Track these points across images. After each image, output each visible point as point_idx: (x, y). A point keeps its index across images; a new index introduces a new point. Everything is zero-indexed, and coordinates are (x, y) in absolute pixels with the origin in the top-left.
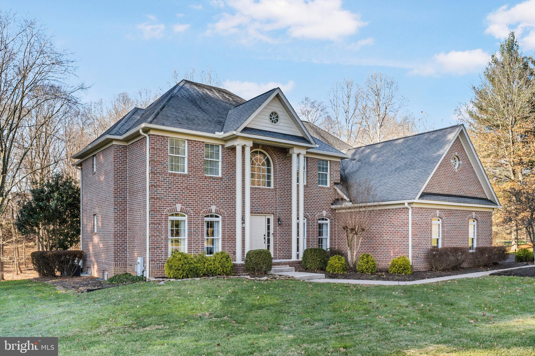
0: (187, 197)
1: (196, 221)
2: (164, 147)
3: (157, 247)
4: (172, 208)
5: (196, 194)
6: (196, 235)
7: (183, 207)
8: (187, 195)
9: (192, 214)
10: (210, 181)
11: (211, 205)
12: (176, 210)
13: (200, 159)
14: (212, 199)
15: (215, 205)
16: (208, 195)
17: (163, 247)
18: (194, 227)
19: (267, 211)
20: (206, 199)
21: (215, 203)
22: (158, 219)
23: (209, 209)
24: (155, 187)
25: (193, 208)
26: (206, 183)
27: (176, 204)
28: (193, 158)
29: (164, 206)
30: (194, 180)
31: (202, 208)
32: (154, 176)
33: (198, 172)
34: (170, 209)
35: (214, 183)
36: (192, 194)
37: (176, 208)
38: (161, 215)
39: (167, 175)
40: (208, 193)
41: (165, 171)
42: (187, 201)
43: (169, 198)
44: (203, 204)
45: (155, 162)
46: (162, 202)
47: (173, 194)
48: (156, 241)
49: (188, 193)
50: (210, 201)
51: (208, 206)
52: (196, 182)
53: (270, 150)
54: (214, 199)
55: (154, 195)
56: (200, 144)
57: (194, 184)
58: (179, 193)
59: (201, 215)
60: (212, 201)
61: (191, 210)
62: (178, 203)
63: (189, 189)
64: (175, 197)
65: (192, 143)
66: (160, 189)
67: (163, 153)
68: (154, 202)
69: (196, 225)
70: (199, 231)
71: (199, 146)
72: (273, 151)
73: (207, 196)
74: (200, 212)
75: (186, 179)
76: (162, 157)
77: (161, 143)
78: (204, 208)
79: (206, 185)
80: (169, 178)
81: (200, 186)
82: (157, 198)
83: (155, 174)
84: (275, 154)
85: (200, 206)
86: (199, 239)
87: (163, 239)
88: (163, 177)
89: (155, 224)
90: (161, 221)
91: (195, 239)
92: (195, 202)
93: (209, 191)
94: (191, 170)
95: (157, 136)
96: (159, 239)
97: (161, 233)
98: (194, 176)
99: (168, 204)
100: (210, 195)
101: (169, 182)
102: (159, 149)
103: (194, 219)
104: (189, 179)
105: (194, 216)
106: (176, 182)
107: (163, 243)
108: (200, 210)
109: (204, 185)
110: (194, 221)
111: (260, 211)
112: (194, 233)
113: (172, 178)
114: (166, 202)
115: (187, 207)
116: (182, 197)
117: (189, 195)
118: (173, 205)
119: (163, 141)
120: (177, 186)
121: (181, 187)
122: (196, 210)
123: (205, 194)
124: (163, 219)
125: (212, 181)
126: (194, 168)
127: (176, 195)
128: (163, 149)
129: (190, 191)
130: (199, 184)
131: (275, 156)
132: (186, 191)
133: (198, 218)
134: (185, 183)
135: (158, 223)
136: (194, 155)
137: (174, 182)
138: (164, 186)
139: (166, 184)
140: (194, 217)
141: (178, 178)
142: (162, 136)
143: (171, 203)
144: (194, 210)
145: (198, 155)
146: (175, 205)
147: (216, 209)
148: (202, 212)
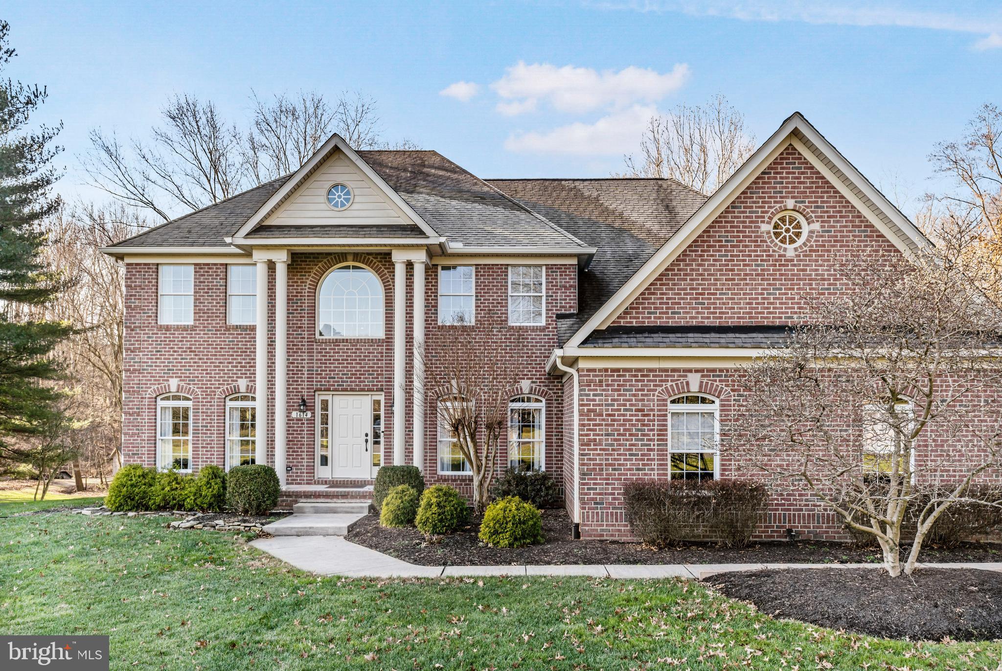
0: (189, 366)
1: (207, 409)
2: (149, 282)
3: (133, 454)
4: (161, 387)
5: (207, 359)
6: (206, 434)
7: (182, 383)
8: (190, 363)
9: (200, 396)
10: (237, 334)
11: (237, 377)
12: (169, 389)
13: (217, 296)
14: (241, 367)
15: (246, 377)
16: (232, 359)
17: (144, 454)
18: (203, 419)
19: (366, 385)
20: (228, 367)
21: (246, 374)
22: (135, 405)
23: (235, 386)
24: (132, 352)
25: (202, 384)
26: (228, 338)
27: (170, 379)
28: (203, 296)
29: (146, 384)
30: (204, 334)
31: (219, 384)
32: (130, 334)
33: (213, 320)
34: (158, 388)
35: (245, 338)
36: (200, 359)
37: (169, 385)
38: (142, 398)
39: (153, 330)
40: (233, 355)
41: (149, 323)
42: (190, 373)
43: (156, 370)
44: (221, 377)
45: (133, 310)
46: (143, 377)
47: (165, 362)
48: (132, 443)
49: (191, 359)
50: (237, 370)
51: (232, 381)
52: (209, 338)
53: (375, 260)
54: (245, 367)
55: (129, 366)
56: (217, 268)
57: (204, 341)
58: (176, 359)
59: (217, 396)
60: (240, 370)
61: (198, 388)
62: (172, 377)
63: (195, 351)
64: (167, 366)
65: (201, 268)
66: (141, 354)
67: (147, 292)
68: (131, 377)
69: (206, 416)
70: (214, 426)
71: (215, 272)
72: (381, 262)
73: (229, 363)
74: (215, 392)
75: (189, 334)
76: (145, 299)
77: (144, 275)
78: (224, 384)
79: (229, 341)
80: (157, 334)
81: (216, 345)
82: (134, 370)
83: (132, 330)
84: (386, 268)
85: (215, 381)
86: (212, 440)
87: (144, 440)
88: (147, 334)
89: (130, 415)
90: (142, 409)
91: (204, 440)
92: (207, 374)
93: (235, 352)
94: (200, 317)
95: (137, 264)
96: (137, 440)
97: (142, 430)
98: (204, 327)
99: (155, 380)
100: (235, 359)
101: (157, 341)
102: (140, 286)
103: (204, 405)
104: (195, 334)
105: (204, 398)
106: (170, 341)
107: (144, 447)
108: (215, 388)
109: (225, 341)
110: (202, 409)
111: (349, 386)
112: (202, 430)
113: (163, 334)
114: (151, 377)
115: (189, 384)
116: (181, 366)
117: (195, 363)
118: (163, 380)
119: (146, 272)
120: (172, 348)
121: (180, 348)
122: (206, 388)
123: (226, 359)
124: (145, 405)
125: (242, 334)
126: (204, 313)
127: (169, 363)
128: (146, 286)
129: (196, 355)
130: (214, 341)
131: (386, 271)
132: (188, 355)
133: (211, 402)
134: (187, 341)
135: (135, 412)
136: (204, 289)
137: (165, 341)
138: (148, 348)
139: (152, 344)
140: (202, 402)
141: (174, 334)
142: (145, 264)
143: (159, 377)
144: (203, 388)
145: (212, 289)
146: (168, 381)
147: (248, 386)
148: (218, 391)
